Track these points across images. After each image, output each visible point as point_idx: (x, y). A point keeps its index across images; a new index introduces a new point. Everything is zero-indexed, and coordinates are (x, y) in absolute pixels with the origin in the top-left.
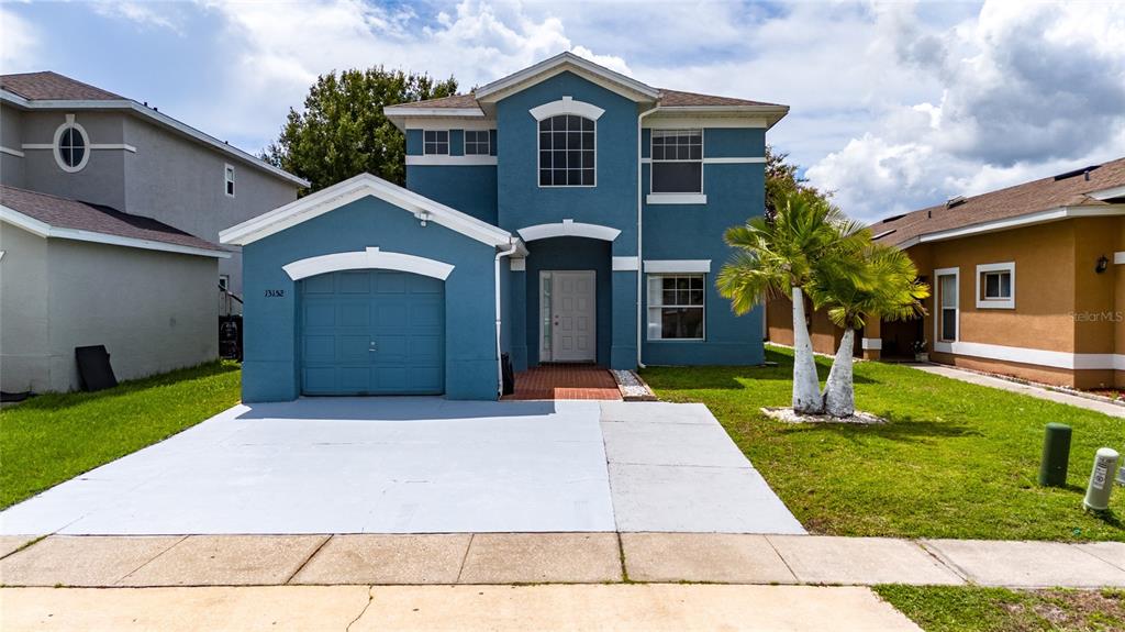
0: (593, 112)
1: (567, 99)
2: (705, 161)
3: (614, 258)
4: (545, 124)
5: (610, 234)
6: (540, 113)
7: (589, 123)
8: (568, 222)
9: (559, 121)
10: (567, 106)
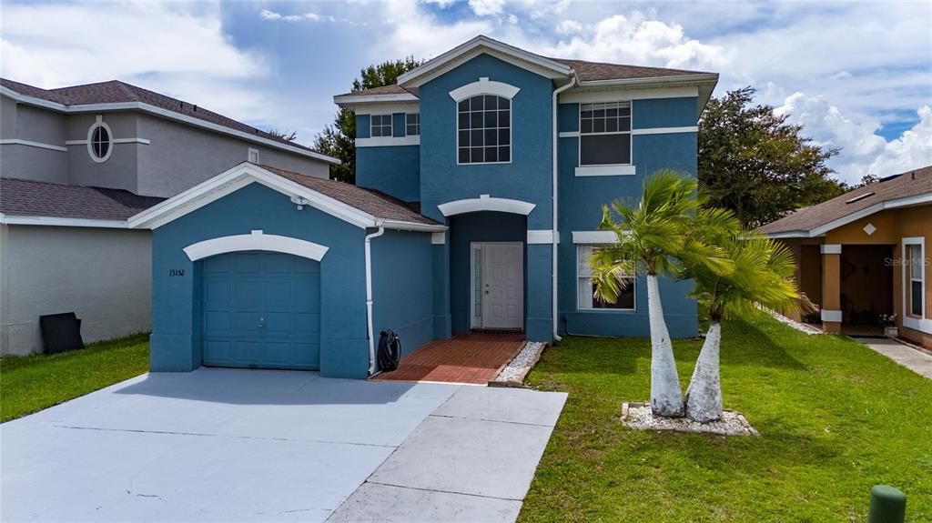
0: (508, 91)
1: (484, 80)
2: (634, 132)
3: (528, 231)
4: (464, 105)
5: (525, 208)
6: (459, 94)
7: (504, 102)
8: (485, 198)
9: (477, 101)
10: (484, 87)
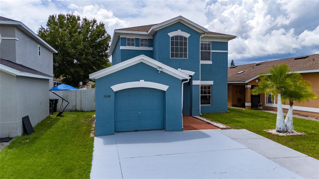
0: (187, 35)
1: (179, 31)
2: (212, 51)
3: (193, 81)
4: (172, 38)
5: (192, 73)
6: (171, 34)
7: (185, 39)
9: (177, 37)
